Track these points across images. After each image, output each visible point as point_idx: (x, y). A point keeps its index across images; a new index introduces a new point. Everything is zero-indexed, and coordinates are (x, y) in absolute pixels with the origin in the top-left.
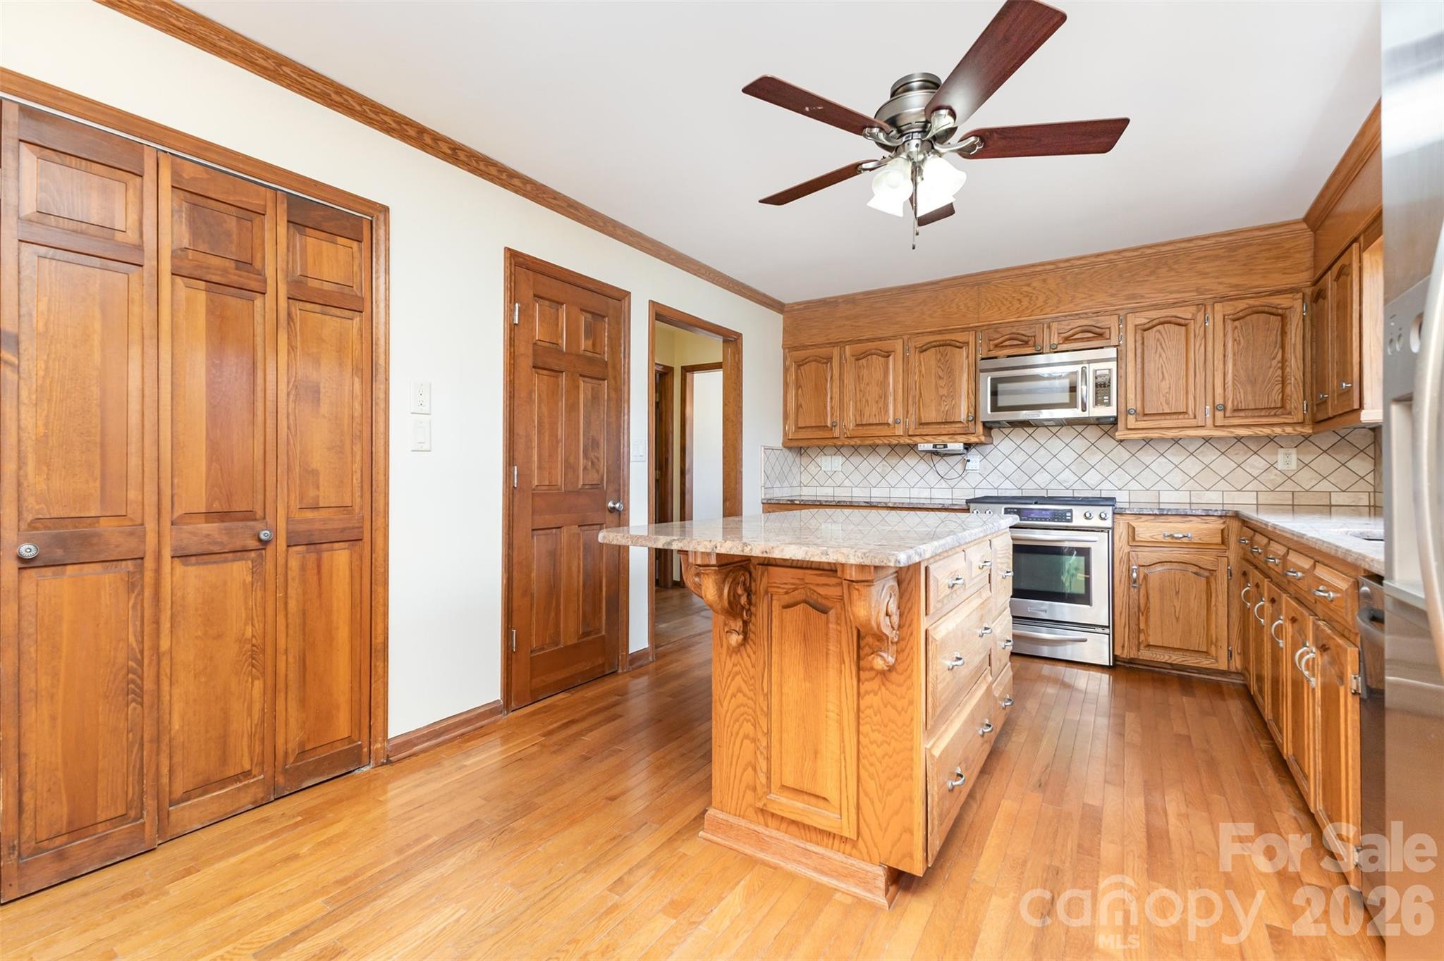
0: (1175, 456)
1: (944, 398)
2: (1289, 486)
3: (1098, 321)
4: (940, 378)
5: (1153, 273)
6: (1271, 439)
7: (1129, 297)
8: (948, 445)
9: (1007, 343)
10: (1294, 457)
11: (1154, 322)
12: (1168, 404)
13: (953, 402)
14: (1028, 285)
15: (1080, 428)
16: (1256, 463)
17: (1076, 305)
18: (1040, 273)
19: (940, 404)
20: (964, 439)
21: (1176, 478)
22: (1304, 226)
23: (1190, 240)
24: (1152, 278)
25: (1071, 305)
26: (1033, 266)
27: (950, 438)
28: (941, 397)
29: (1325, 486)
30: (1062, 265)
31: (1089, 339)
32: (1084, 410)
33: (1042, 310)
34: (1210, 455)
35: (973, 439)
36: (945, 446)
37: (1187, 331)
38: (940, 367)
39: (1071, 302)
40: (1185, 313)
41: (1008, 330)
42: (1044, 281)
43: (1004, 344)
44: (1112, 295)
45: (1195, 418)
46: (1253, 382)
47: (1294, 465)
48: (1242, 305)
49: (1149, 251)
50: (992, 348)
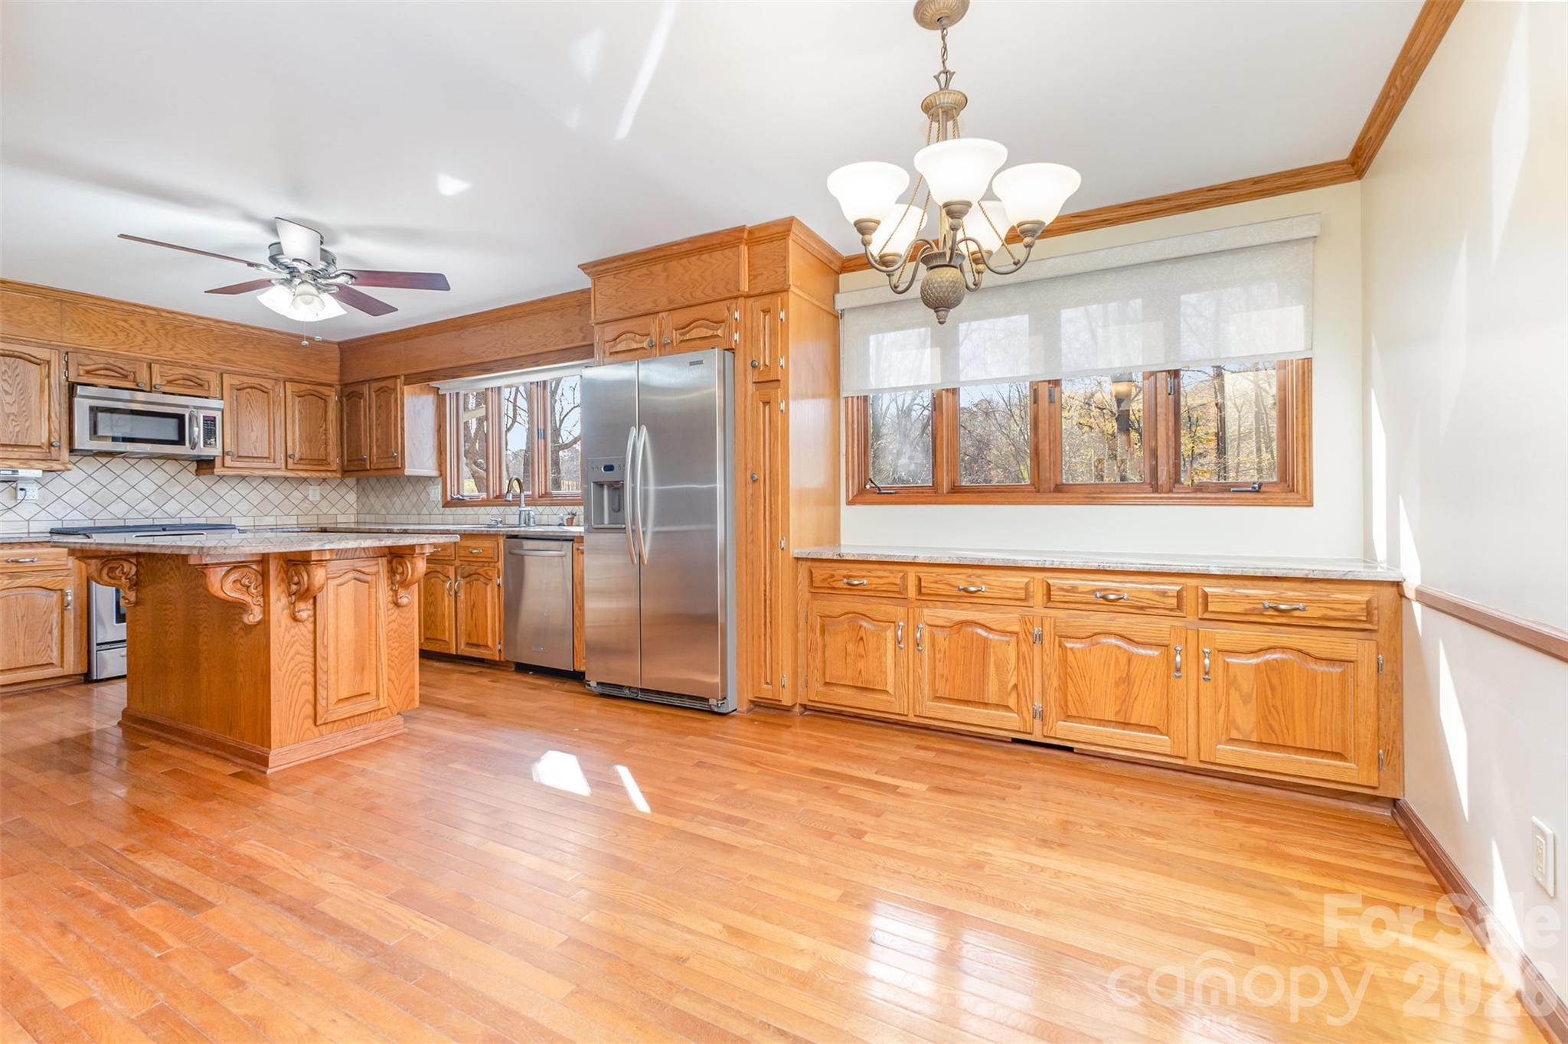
0: (243, 488)
1: (12, 417)
2: (316, 511)
3: (199, 373)
4: (7, 393)
5: (242, 346)
6: (305, 479)
7: (226, 360)
8: (20, 471)
9: (102, 372)
10: (318, 492)
11: (245, 386)
12: (256, 450)
13: (27, 424)
14: (125, 321)
15: (159, 462)
16: (297, 495)
17: (176, 354)
18: (140, 313)
19: (6, 424)
20: (44, 465)
21: (244, 507)
22: (337, 346)
23: (271, 331)
24: (242, 350)
25: (172, 352)
26: (135, 305)
27: (21, 464)
28: (8, 415)
29: (334, 511)
30: (164, 314)
31: (189, 387)
32: (193, 448)
33: (141, 349)
34: (267, 488)
35: (56, 466)
36: (15, 472)
37: (268, 396)
38: (5, 380)
39: (171, 349)
40: (268, 384)
41: (103, 360)
42: (143, 322)
43: (98, 372)
44: (209, 354)
45: (274, 462)
46: (310, 441)
47: (318, 498)
48: (303, 387)
49: (242, 329)
50: (82, 373)
